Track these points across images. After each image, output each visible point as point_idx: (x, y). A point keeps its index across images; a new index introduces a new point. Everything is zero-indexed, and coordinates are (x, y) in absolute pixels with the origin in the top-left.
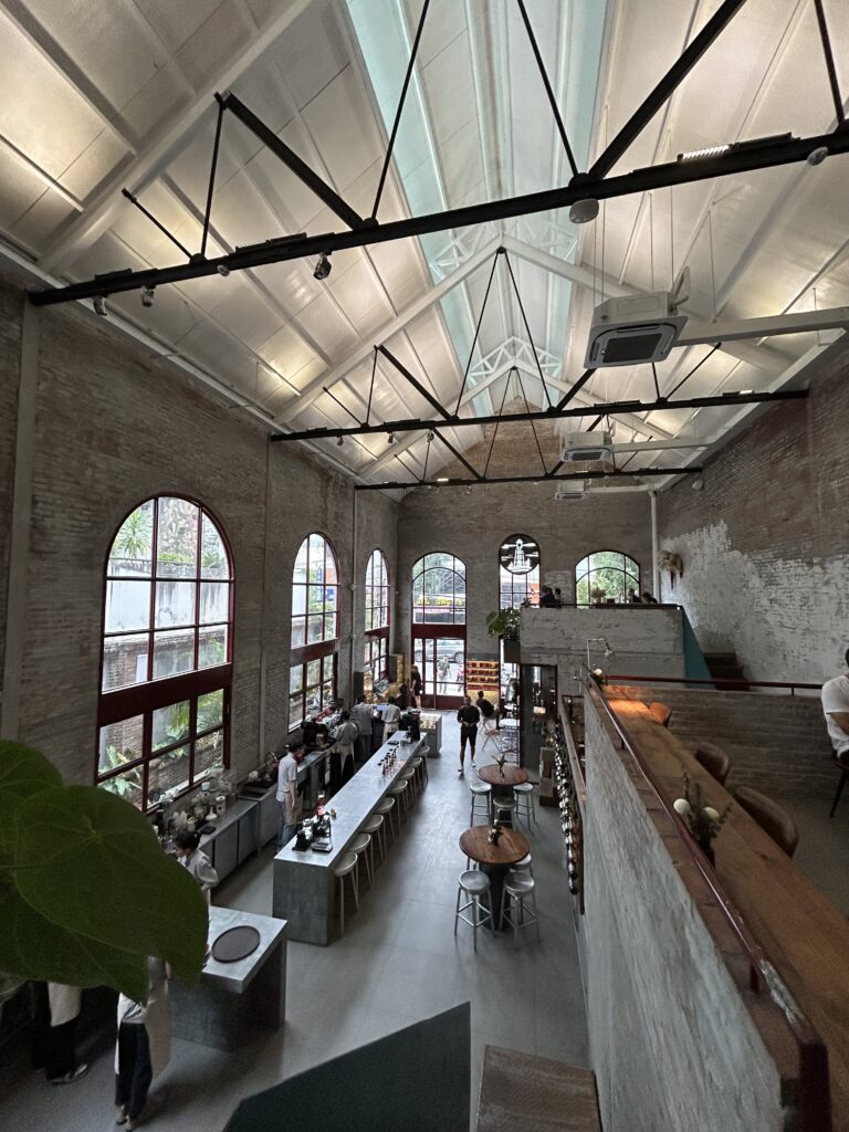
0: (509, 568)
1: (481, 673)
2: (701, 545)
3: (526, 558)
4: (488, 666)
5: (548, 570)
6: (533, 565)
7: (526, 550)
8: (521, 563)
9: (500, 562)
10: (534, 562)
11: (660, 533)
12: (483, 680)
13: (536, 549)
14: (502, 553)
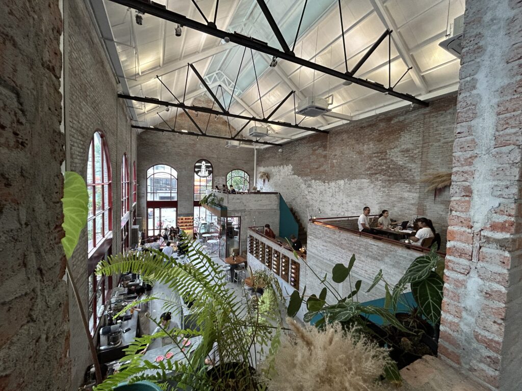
0: (199, 174)
1: (186, 222)
2: (279, 171)
3: (206, 170)
4: (188, 219)
5: (216, 176)
6: (209, 174)
7: (207, 167)
8: (204, 172)
9: (195, 171)
10: (210, 173)
11: (257, 164)
12: (186, 225)
13: (211, 166)
14: (196, 167)
